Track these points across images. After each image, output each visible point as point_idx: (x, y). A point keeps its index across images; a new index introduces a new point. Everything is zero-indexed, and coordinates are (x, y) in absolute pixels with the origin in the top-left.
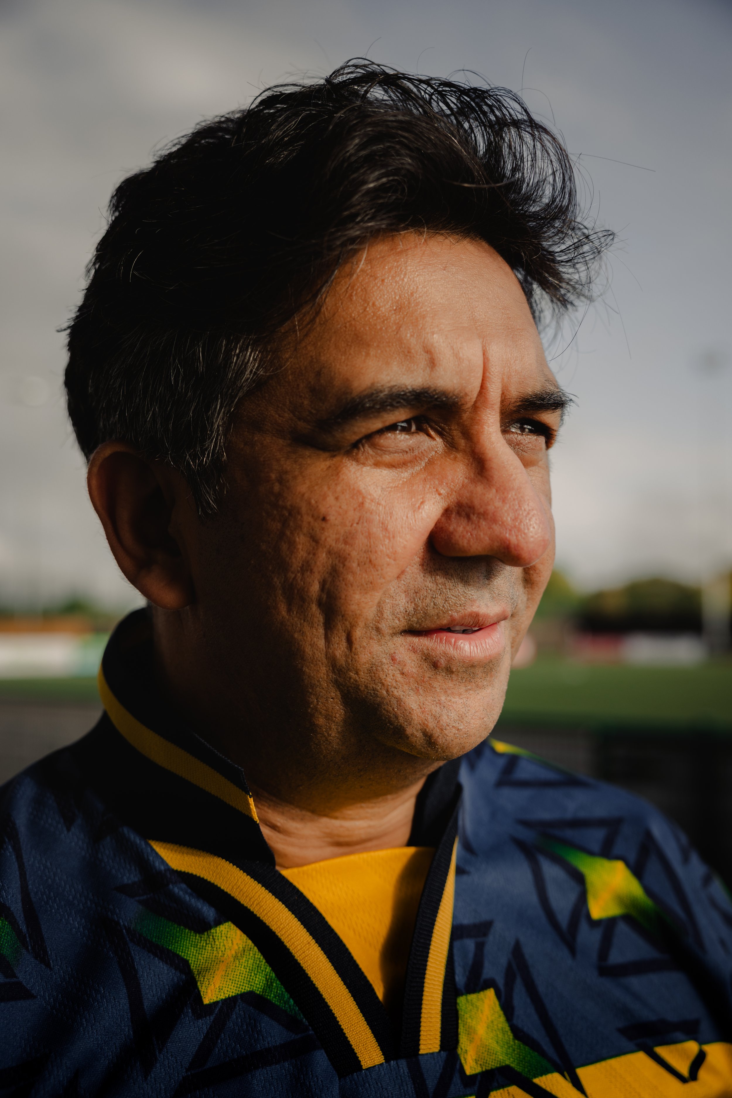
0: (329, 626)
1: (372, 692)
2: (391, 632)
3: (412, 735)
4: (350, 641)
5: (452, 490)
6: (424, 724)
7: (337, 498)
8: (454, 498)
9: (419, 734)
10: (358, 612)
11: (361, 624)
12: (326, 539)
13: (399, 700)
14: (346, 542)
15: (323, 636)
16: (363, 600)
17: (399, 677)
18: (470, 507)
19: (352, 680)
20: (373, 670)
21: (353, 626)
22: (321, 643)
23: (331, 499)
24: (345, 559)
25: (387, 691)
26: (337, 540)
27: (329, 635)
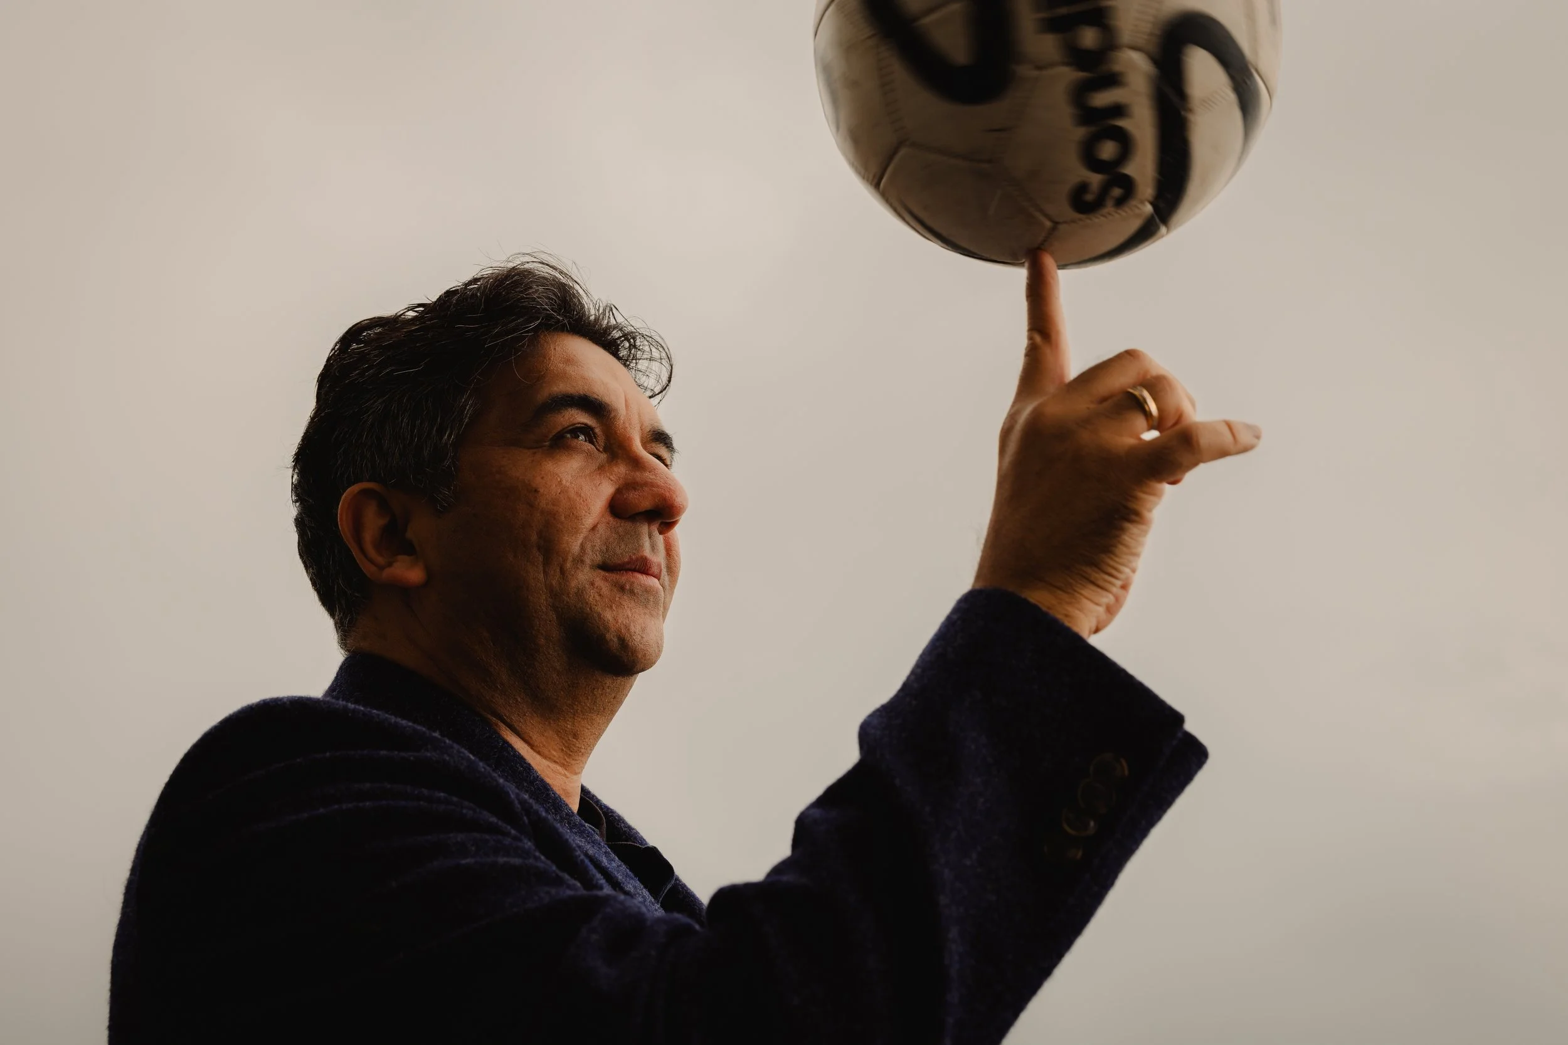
0: (547, 562)
1: (580, 610)
2: (591, 564)
3: (611, 640)
4: (563, 571)
5: (619, 478)
6: (618, 630)
7: (542, 478)
8: (621, 481)
9: (615, 640)
10: (567, 549)
11: (570, 559)
12: (538, 504)
13: (599, 615)
14: (554, 505)
15: (542, 572)
16: (570, 540)
17: (598, 598)
18: (634, 483)
19: (565, 602)
20: (580, 593)
21: (565, 560)
22: (541, 576)
23: (538, 479)
24: (555, 514)
25: (591, 608)
26: (547, 504)
27: (547, 570)
